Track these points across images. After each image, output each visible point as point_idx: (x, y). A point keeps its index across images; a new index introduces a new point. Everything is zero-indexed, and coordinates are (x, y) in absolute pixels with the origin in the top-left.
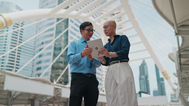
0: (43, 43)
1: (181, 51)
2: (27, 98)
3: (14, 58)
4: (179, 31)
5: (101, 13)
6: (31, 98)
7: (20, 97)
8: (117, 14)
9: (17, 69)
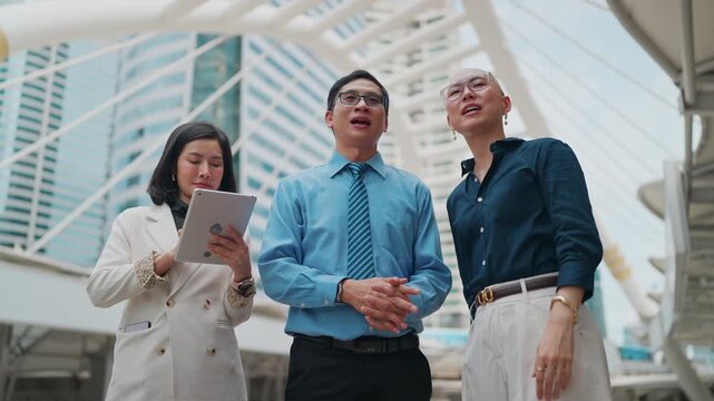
0: (141, 132)
1: (695, 173)
2: (76, 348)
3: (31, 189)
4: (698, 94)
5: (369, 20)
6: (93, 347)
7: (49, 345)
8: (430, 22)
9: (40, 232)
